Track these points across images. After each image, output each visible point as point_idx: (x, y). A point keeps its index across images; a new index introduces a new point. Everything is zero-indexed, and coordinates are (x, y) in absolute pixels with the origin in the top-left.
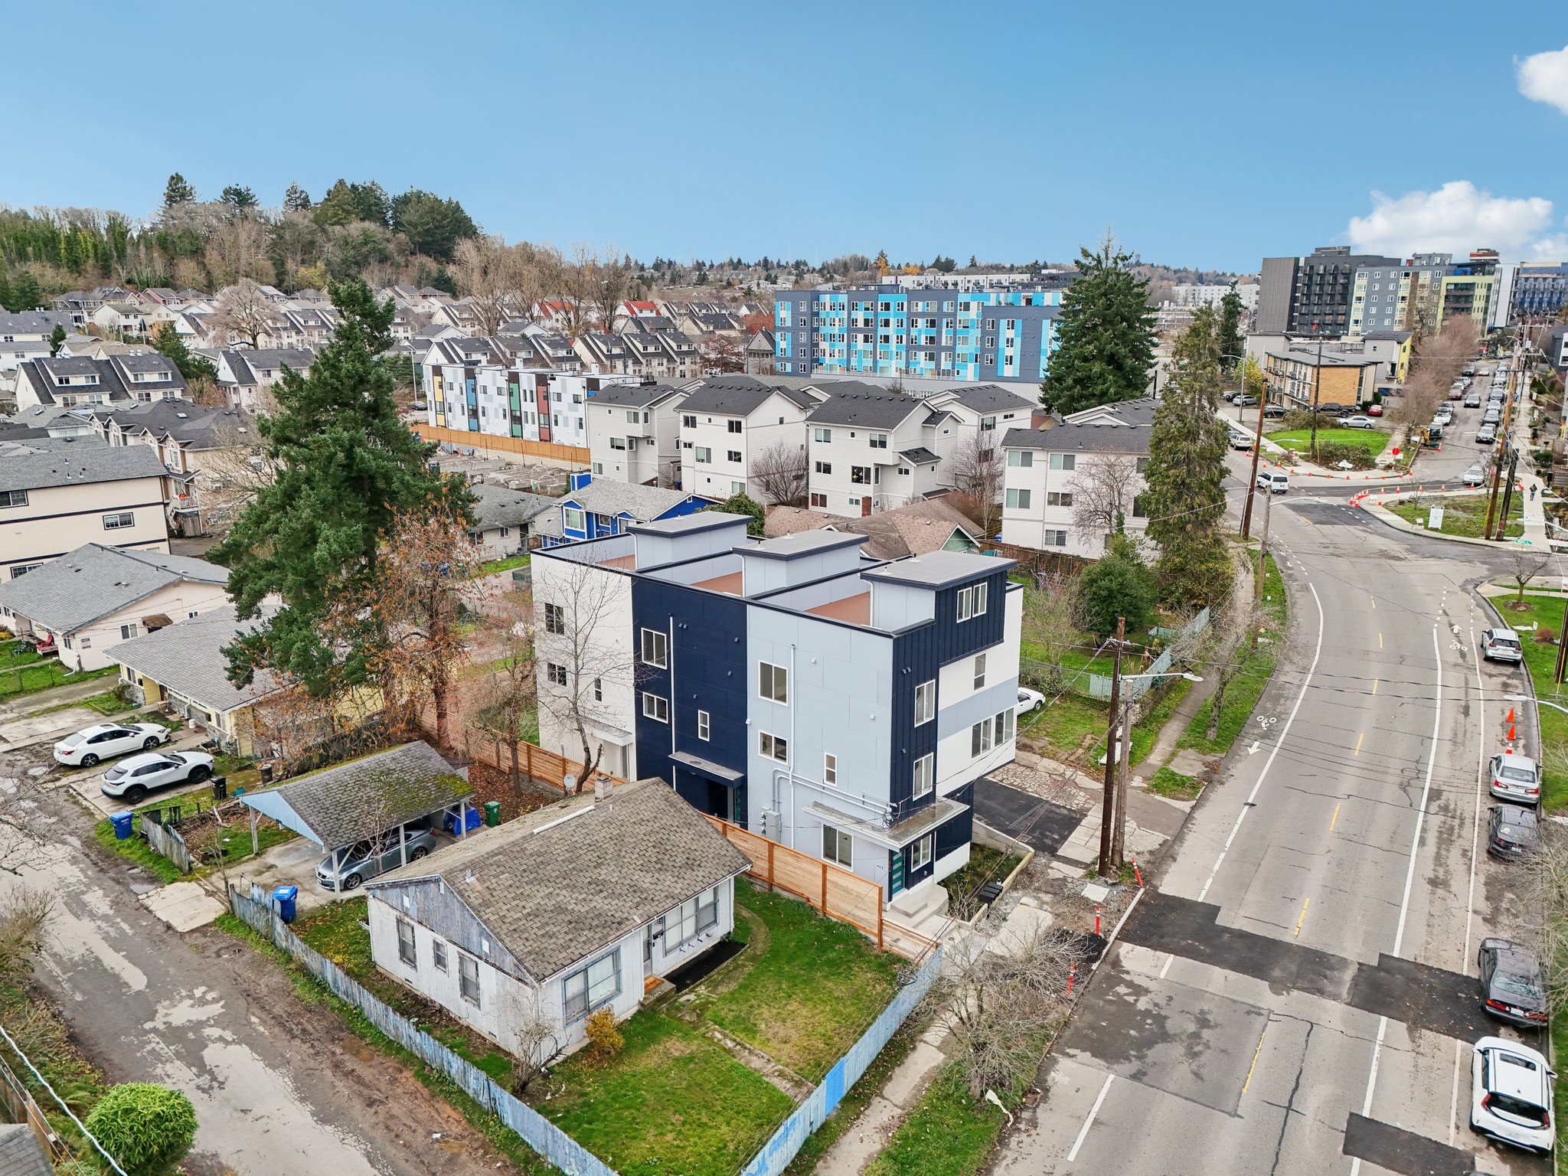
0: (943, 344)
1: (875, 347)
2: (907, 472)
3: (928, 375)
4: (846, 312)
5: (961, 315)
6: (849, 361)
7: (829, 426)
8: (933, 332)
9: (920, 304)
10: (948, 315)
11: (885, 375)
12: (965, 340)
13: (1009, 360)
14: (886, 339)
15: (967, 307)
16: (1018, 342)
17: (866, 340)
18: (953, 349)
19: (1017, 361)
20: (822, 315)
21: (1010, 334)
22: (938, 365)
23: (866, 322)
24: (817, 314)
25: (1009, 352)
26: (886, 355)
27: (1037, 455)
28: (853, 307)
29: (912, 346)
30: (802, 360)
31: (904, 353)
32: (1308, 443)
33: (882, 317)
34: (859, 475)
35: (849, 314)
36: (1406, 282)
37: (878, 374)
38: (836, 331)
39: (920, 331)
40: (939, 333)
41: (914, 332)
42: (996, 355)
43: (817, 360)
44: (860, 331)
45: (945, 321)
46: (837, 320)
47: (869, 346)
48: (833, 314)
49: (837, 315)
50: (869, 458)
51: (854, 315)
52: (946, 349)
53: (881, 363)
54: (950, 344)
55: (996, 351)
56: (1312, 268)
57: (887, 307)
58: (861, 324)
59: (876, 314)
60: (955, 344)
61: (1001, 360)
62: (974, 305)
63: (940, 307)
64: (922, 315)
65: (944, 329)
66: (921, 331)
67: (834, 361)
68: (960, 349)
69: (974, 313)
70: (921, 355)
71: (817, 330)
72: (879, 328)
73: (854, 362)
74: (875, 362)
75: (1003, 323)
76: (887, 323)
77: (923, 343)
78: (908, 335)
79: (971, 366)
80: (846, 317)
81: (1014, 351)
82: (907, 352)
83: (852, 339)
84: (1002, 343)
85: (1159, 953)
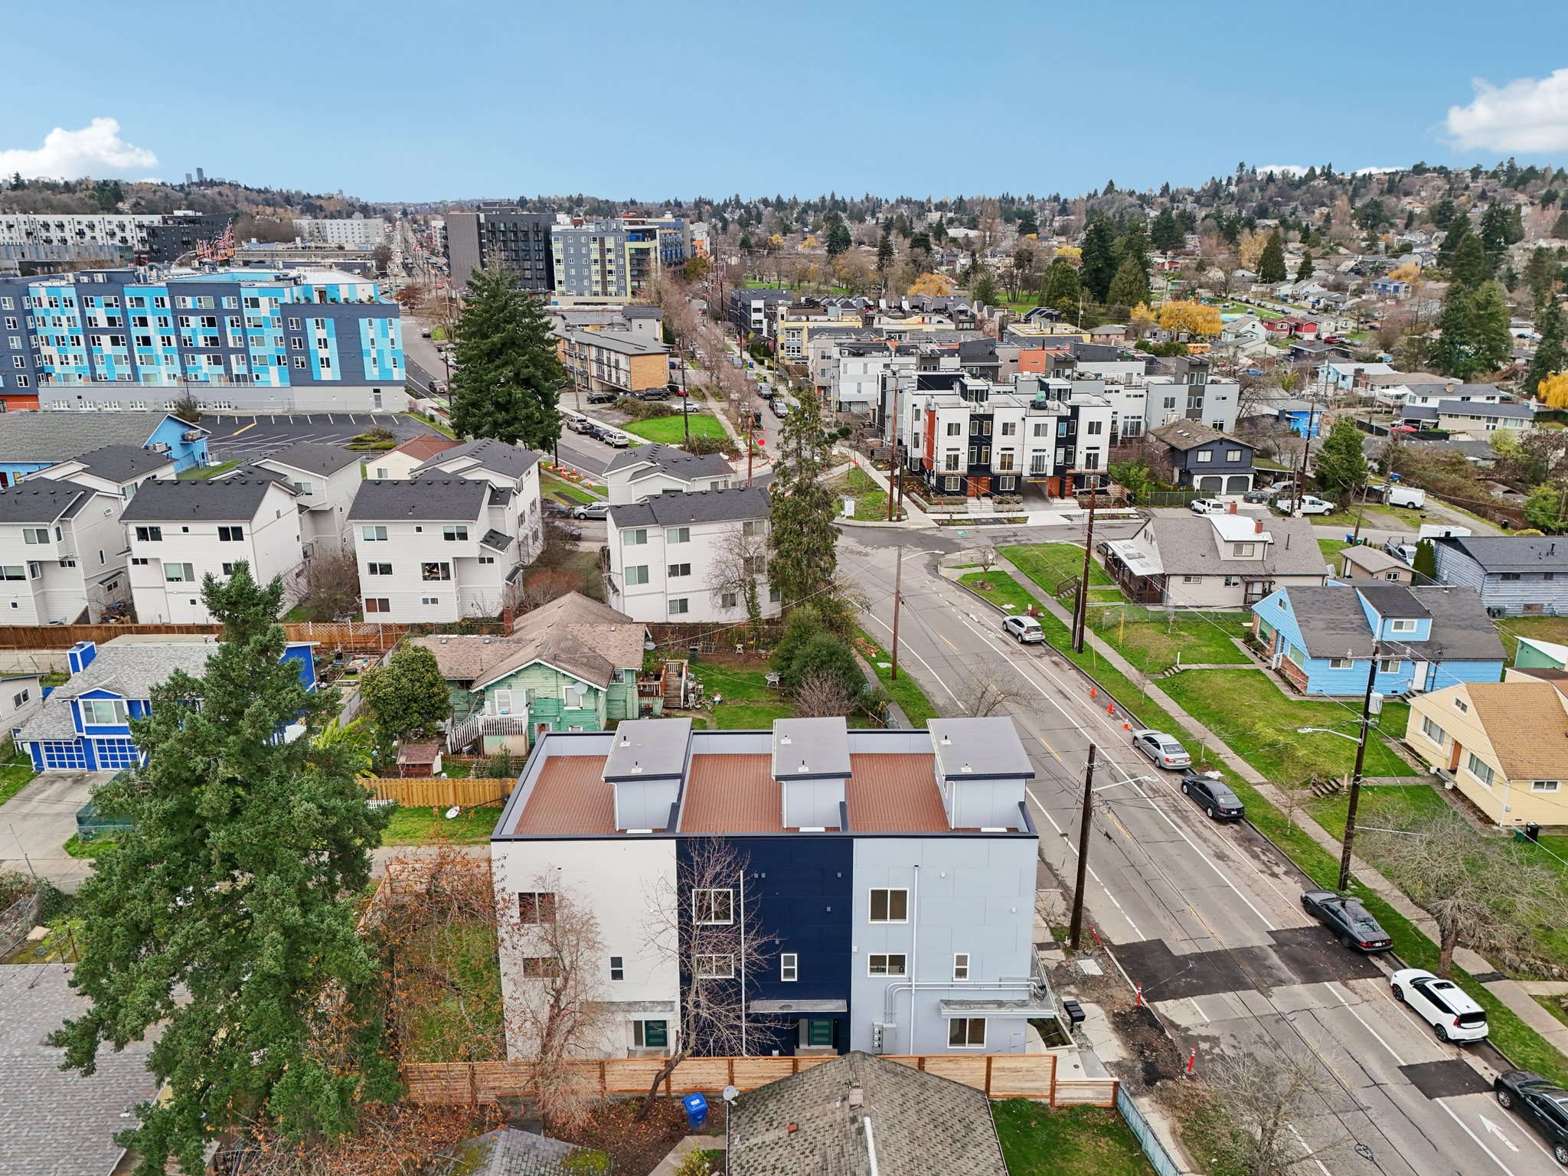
0: (231, 344)
1: (131, 350)
2: (491, 560)
3: (215, 382)
4: (76, 308)
5: (248, 312)
6: (93, 368)
7: (381, 523)
8: (214, 332)
9: (188, 299)
10: (229, 312)
11: (152, 384)
12: (261, 342)
13: (326, 362)
14: (147, 341)
15: (255, 303)
16: (332, 342)
17: (115, 341)
18: (245, 350)
19: (335, 362)
20: (38, 312)
21: (322, 334)
22: (228, 369)
23: (111, 321)
24: (30, 312)
25: (323, 353)
26: (150, 360)
27: (652, 532)
28: (85, 303)
29: (186, 349)
30: (20, 371)
31: (176, 358)
32: (682, 434)
33: (134, 313)
34: (433, 571)
35: (82, 313)
36: (595, 246)
37: (142, 384)
38: (65, 331)
39: (194, 331)
40: (223, 332)
41: (185, 332)
42: (308, 358)
43: (42, 370)
44: (104, 331)
45: (227, 319)
46: (64, 319)
47: (122, 350)
48: (55, 312)
49: (63, 313)
50: (445, 552)
51: (89, 312)
52: (235, 351)
53: (143, 370)
54: (240, 345)
55: (307, 352)
56: (493, 225)
57: (140, 301)
58: (103, 323)
59: (124, 311)
60: (246, 344)
61: (315, 363)
62: (264, 302)
63: (218, 303)
64: (194, 312)
65: (229, 329)
66: (196, 330)
67: (72, 367)
68: (254, 350)
69: (265, 309)
70: (202, 359)
71: (34, 332)
72: (133, 328)
73: (101, 370)
74: (134, 368)
75: (310, 322)
76: (143, 322)
77: (202, 344)
78: (178, 336)
79: (274, 370)
80: (77, 314)
81: (331, 352)
82: (181, 356)
83: (93, 341)
84: (313, 345)
85: (1182, 1000)
